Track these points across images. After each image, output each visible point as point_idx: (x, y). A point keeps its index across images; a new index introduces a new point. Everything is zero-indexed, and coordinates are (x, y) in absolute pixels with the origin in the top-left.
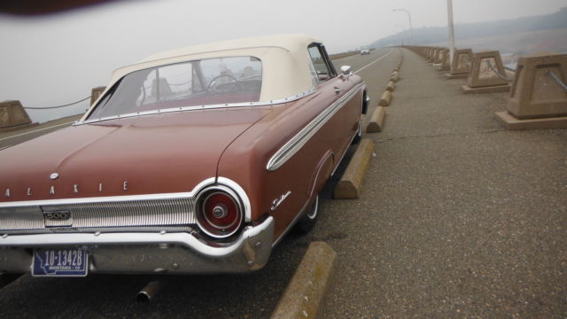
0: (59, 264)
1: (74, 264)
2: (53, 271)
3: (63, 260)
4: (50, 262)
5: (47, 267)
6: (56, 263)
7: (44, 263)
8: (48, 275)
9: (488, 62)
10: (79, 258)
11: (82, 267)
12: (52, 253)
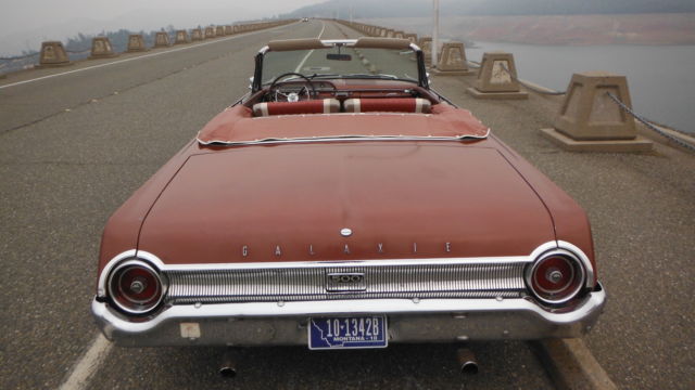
0: (348, 334)
1: (368, 334)
2: (339, 343)
3: (352, 329)
4: (335, 331)
5: (331, 339)
6: (343, 333)
7: (326, 333)
8: (332, 348)
9: (501, 64)
10: (376, 326)
11: (380, 337)
12: (337, 321)
